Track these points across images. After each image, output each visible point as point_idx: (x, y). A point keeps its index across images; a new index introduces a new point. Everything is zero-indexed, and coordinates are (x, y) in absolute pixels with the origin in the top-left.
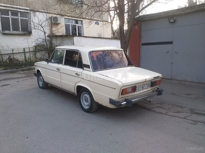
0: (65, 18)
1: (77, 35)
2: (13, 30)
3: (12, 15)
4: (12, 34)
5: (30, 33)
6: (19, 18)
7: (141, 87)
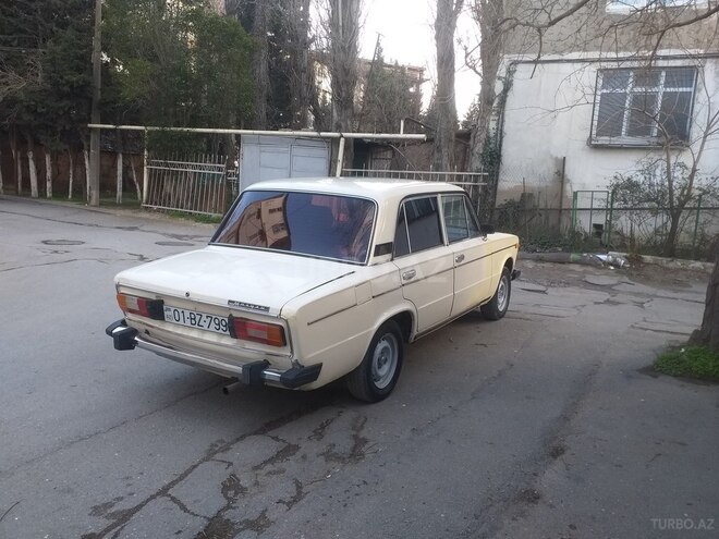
6: (661, 90)
7: (187, 314)
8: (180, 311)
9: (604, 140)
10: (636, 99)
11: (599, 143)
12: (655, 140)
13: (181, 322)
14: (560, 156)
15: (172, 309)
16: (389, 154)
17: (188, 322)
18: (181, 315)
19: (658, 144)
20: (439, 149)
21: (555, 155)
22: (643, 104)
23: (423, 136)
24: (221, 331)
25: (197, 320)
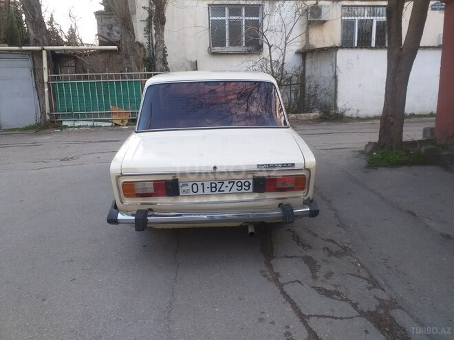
0: (343, 6)
1: (373, 44)
2: (231, 44)
3: (231, 14)
4: (227, 54)
5: (259, 49)
6: (244, 19)
7: (207, 184)
8: (199, 184)
9: (218, 49)
10: (231, 23)
11: (216, 51)
12: (246, 48)
13: (200, 192)
14: (193, 60)
15: (190, 184)
16: (72, 63)
17: (208, 191)
18: (200, 187)
19: (248, 51)
20: (127, 57)
21: (190, 60)
22: (235, 27)
23: (115, 47)
24: (243, 191)
25: (218, 187)
